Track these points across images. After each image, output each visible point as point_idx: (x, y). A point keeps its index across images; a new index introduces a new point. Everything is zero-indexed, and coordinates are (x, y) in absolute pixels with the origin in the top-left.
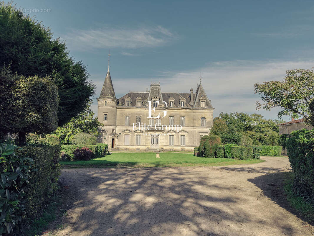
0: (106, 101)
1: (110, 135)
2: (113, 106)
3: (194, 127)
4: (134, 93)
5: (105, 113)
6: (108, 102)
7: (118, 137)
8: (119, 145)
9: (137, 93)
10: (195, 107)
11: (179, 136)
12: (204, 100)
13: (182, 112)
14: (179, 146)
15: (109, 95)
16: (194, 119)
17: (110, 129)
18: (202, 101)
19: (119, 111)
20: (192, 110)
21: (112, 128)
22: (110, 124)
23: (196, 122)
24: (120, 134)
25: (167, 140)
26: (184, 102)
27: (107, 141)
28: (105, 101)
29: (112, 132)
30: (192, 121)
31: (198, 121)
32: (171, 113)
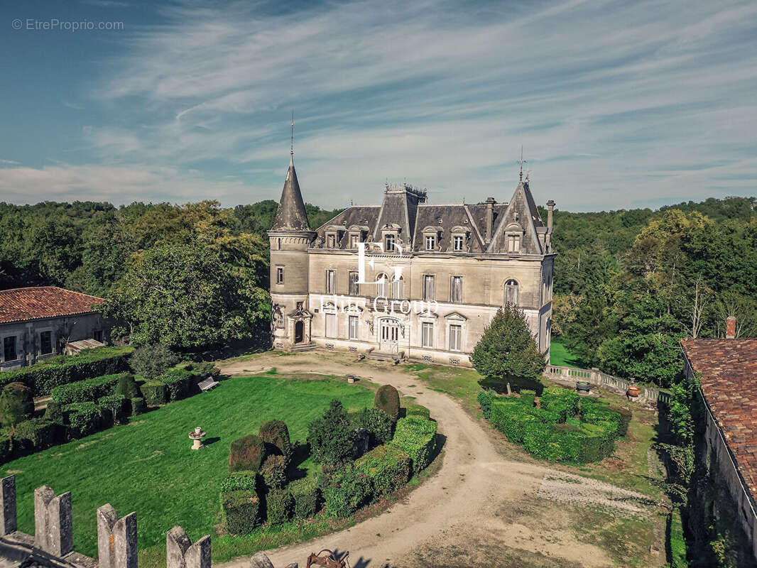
0: (279, 239)
1: (290, 315)
2: (296, 250)
3: (484, 305)
4: (360, 208)
5: (278, 265)
6: (283, 241)
8: (315, 337)
9: (366, 208)
10: (489, 250)
11: (445, 326)
12: (516, 233)
13: (455, 265)
14: (444, 351)
15: (286, 225)
16: (485, 284)
17: (290, 302)
18: (509, 236)
19: (313, 259)
20: (482, 260)
21: (295, 298)
22: (290, 291)
23: (491, 291)
24: (317, 311)
25: (417, 333)
26: (461, 238)
27: (284, 328)
29: (295, 308)
30: (481, 288)
31: (495, 290)
32: (428, 267)
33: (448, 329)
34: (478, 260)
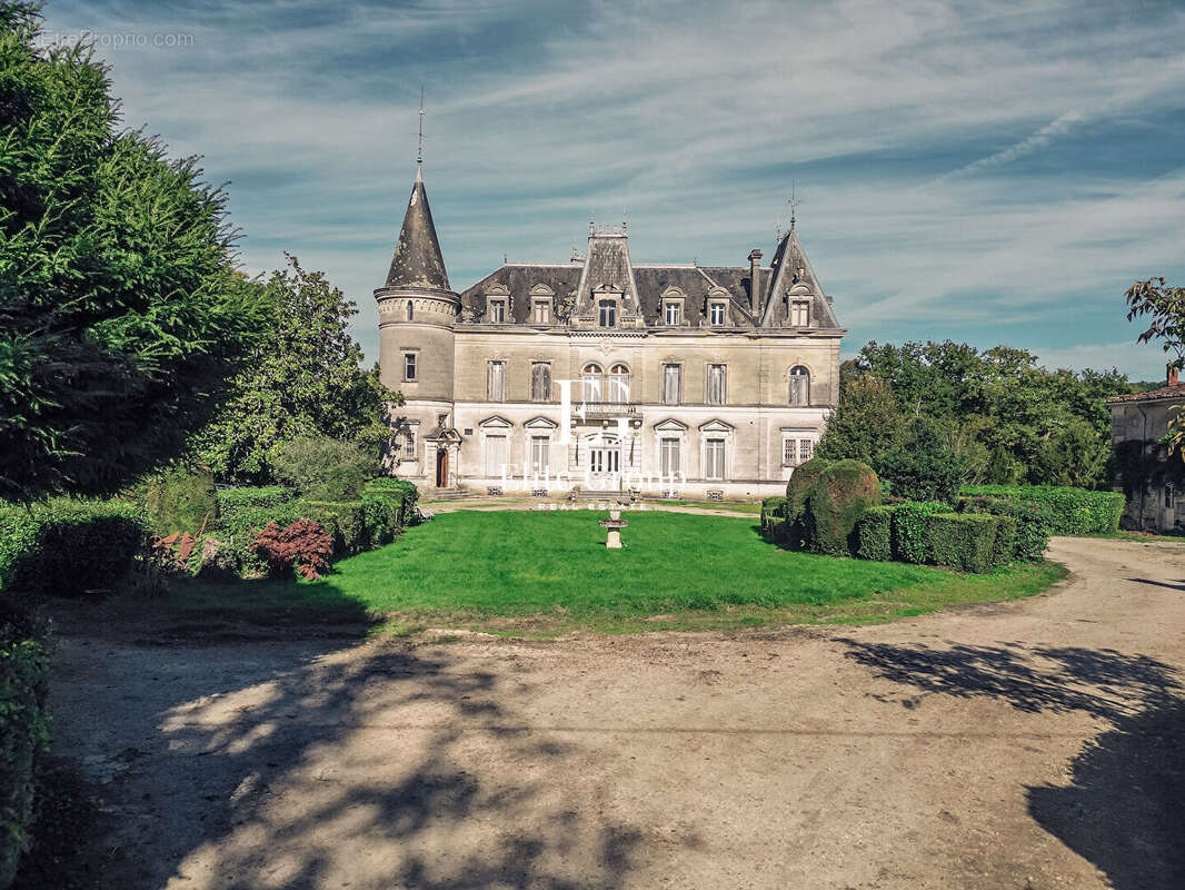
0: (410, 303)
1: (430, 438)
2: (438, 323)
3: (759, 406)
4: (523, 269)
5: (407, 349)
6: (417, 306)
7: (460, 443)
8: (466, 477)
9: (532, 268)
10: (766, 324)
11: (700, 441)
12: (805, 298)
13: (714, 346)
14: (699, 481)
15: (421, 280)
16: (761, 375)
17: (428, 414)
18: (794, 302)
19: (461, 344)
20: (755, 338)
21: (437, 408)
22: (429, 394)
23: (770, 385)
24: (469, 432)
25: (653, 456)
26: (722, 306)
27: (417, 460)
28: (407, 300)
29: (436, 424)
30: (754, 380)
31: (776, 383)
32: (670, 351)
33: (704, 446)
34: (749, 337)
